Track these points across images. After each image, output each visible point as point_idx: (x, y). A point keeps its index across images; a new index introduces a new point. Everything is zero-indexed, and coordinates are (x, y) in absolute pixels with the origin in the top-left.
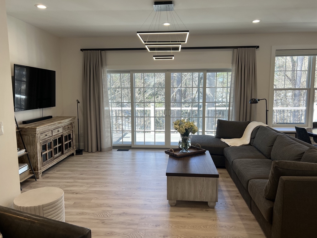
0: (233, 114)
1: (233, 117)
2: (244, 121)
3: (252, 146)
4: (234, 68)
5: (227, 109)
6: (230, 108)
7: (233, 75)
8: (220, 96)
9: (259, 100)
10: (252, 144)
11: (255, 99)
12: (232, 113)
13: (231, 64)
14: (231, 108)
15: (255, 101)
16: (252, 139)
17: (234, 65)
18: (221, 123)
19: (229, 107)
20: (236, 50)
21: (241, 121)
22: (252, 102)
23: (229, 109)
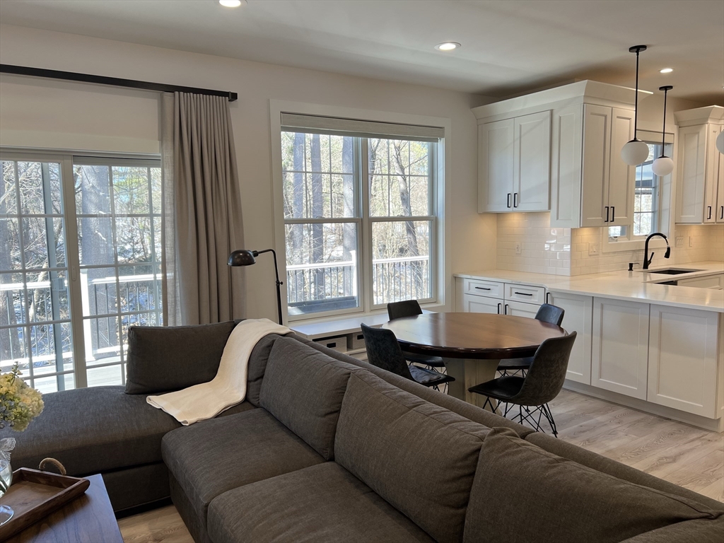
0: (178, 299)
1: (179, 308)
2: (215, 322)
3: (256, 407)
4: (168, 155)
5: (155, 277)
6: (168, 275)
7: (169, 175)
8: (126, 238)
9: (256, 254)
10: (252, 400)
11: (245, 253)
12: (175, 297)
13: (158, 143)
14: (170, 275)
15: (244, 259)
16: (251, 384)
17: (170, 144)
18: (142, 341)
19: (164, 271)
20: (168, 96)
21: (206, 322)
22: (238, 260)
23: (165, 277)
